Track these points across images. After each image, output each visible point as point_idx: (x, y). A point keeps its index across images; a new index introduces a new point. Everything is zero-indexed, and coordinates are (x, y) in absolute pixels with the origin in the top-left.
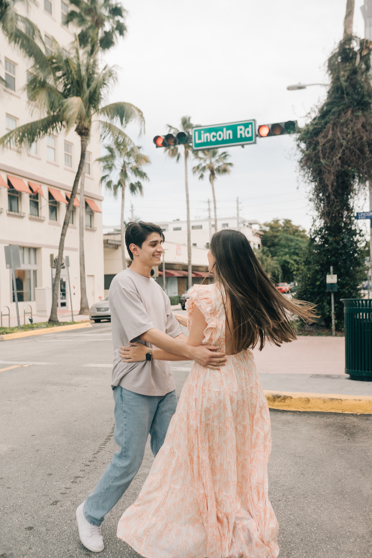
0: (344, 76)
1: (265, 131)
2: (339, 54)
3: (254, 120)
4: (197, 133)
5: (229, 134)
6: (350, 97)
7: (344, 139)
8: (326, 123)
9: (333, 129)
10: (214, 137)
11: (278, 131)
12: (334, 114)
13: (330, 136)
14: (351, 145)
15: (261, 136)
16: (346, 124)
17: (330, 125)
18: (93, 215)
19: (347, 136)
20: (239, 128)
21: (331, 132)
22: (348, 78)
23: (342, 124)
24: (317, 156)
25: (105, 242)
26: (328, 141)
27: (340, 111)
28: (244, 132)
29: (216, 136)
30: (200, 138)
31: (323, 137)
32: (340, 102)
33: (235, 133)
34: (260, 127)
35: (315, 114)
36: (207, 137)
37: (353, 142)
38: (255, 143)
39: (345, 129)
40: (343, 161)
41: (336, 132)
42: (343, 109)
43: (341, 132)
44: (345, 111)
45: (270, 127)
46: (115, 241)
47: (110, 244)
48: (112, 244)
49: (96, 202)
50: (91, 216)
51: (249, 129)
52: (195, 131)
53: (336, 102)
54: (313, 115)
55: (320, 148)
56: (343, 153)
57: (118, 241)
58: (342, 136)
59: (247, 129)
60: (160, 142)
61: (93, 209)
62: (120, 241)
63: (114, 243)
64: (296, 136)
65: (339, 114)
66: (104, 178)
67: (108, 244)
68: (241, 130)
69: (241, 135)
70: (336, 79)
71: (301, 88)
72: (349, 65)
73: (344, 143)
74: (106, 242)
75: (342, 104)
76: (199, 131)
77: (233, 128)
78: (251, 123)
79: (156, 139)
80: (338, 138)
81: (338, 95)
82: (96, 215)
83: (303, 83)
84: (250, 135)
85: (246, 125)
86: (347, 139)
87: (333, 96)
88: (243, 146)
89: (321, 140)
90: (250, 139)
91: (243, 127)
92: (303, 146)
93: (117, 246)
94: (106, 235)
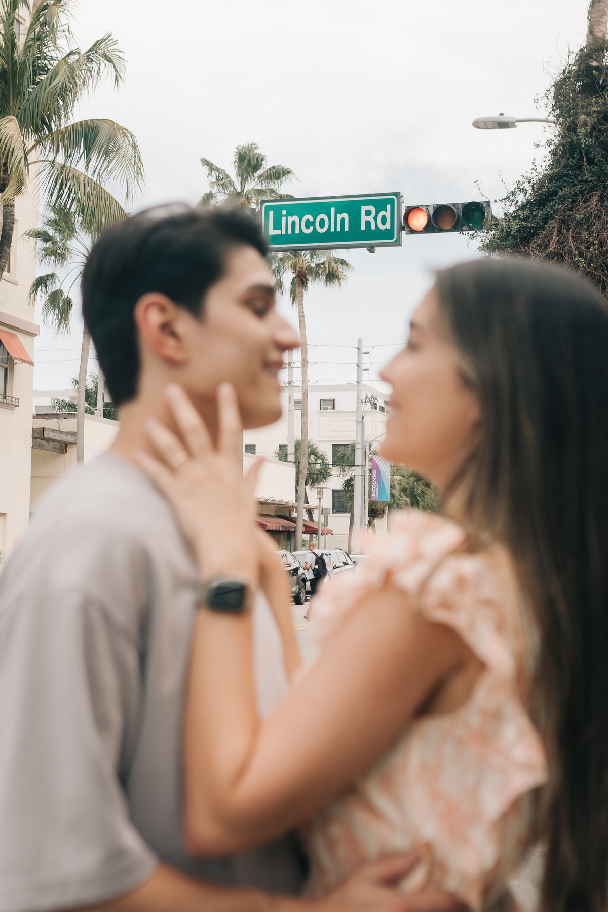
0: (585, 124)
1: (419, 221)
2: (578, 75)
3: (397, 194)
4: (271, 213)
5: (343, 220)
6: (596, 169)
7: (581, 255)
8: (546, 219)
9: (560, 232)
10: (308, 224)
11: (448, 223)
12: (563, 199)
13: (553, 246)
14: (595, 269)
15: (412, 231)
16: (587, 223)
17: (553, 223)
18: (12, 369)
19: (588, 248)
20: (364, 208)
21: (555, 238)
22: (593, 128)
23: (579, 224)
25: (37, 435)
27: (576, 195)
28: (375, 218)
29: (313, 224)
30: (277, 226)
31: (540, 246)
32: (576, 176)
33: (355, 219)
34: (411, 210)
35: (525, 196)
36: (294, 223)
37: (600, 262)
38: (398, 243)
39: (585, 235)
41: (567, 239)
42: (582, 192)
43: (577, 239)
44: (585, 194)
45: (431, 212)
46: (61, 432)
47: (48, 440)
48: (53, 440)
49: (20, 336)
50: (6, 370)
51: (387, 213)
52: (268, 209)
53: (568, 176)
54: (521, 198)
57: (68, 433)
58: (577, 249)
59: (382, 213)
61: (13, 354)
62: (73, 434)
63: (57, 436)
64: (484, 236)
65: (573, 202)
66: (42, 281)
67: (44, 439)
68: (368, 213)
69: (368, 223)
70: (570, 129)
71: (503, 125)
72: (597, 103)
73: (582, 262)
74: (39, 436)
75: (581, 182)
76: (277, 211)
77: (351, 206)
78: (391, 202)
80: (570, 252)
81: (572, 162)
82: (19, 368)
83: (509, 115)
84: (388, 226)
85: (380, 204)
86: (589, 255)
87: (563, 161)
88: (371, 249)
90: (388, 234)
91: (372, 208)
93: (63, 447)
94: (38, 416)
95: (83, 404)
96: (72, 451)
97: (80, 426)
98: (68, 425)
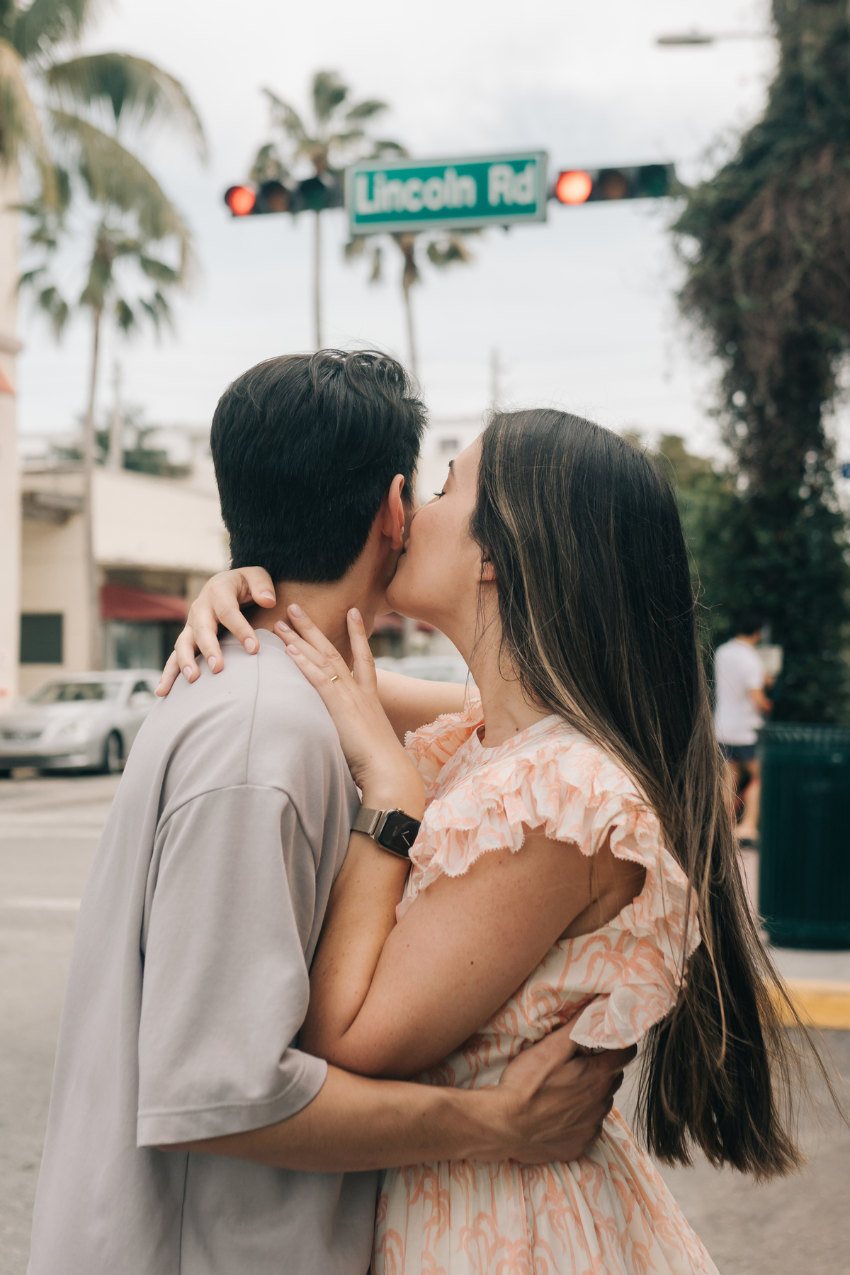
0: (811, 47)
1: (575, 189)
3: (542, 153)
4: (360, 182)
5: (465, 191)
6: (825, 112)
8: (757, 185)
9: (775, 208)
10: (417, 195)
11: (617, 190)
12: (780, 157)
13: (767, 224)
14: (827, 258)
15: (562, 201)
16: (814, 191)
17: (766, 194)
20: (494, 172)
21: (768, 214)
23: (804, 193)
24: (727, 283)
25: (27, 502)
26: (762, 241)
27: (797, 151)
28: (512, 186)
29: (421, 195)
30: (370, 198)
31: (746, 226)
32: (796, 124)
33: (482, 189)
34: (563, 175)
35: (727, 153)
36: (393, 196)
37: (833, 247)
38: (544, 219)
39: (811, 208)
40: (806, 304)
41: (785, 216)
42: (806, 148)
43: (802, 214)
44: (813, 149)
45: (595, 176)
46: (61, 496)
47: (41, 508)
48: (49, 508)
51: (528, 176)
53: (787, 123)
55: (735, 260)
56: (805, 280)
57: (71, 497)
58: (800, 228)
59: (520, 179)
60: (244, 201)
62: (78, 498)
65: (795, 161)
66: (28, 277)
68: (501, 179)
69: (500, 195)
70: (791, 54)
73: (807, 249)
74: (31, 504)
76: (371, 177)
77: (478, 171)
78: (533, 162)
79: (230, 195)
80: (791, 235)
84: (528, 197)
85: (518, 165)
86: (816, 238)
88: (506, 228)
89: (741, 236)
90: (529, 209)
91: (507, 172)
92: (691, 246)
93: (62, 516)
94: (29, 473)
95: (93, 451)
96: (76, 525)
97: (88, 486)
98: (70, 485)
